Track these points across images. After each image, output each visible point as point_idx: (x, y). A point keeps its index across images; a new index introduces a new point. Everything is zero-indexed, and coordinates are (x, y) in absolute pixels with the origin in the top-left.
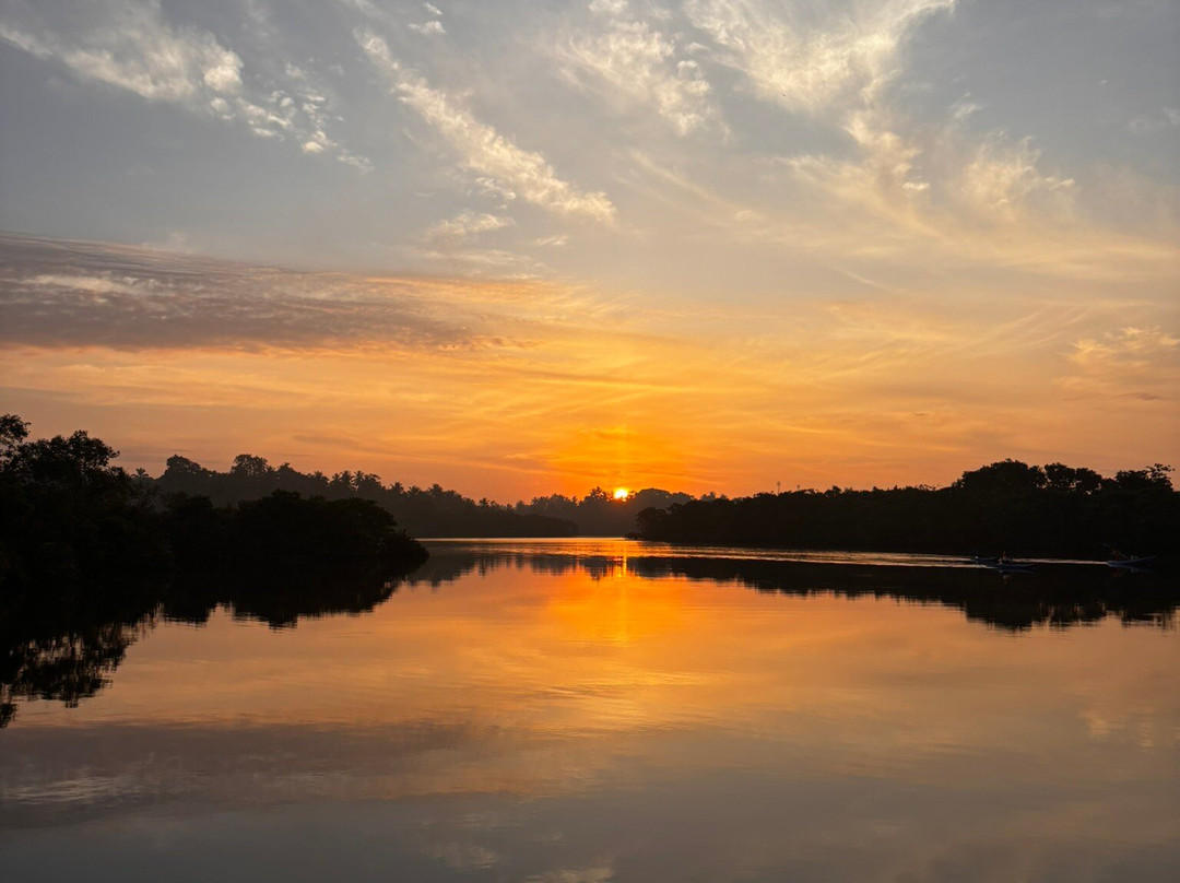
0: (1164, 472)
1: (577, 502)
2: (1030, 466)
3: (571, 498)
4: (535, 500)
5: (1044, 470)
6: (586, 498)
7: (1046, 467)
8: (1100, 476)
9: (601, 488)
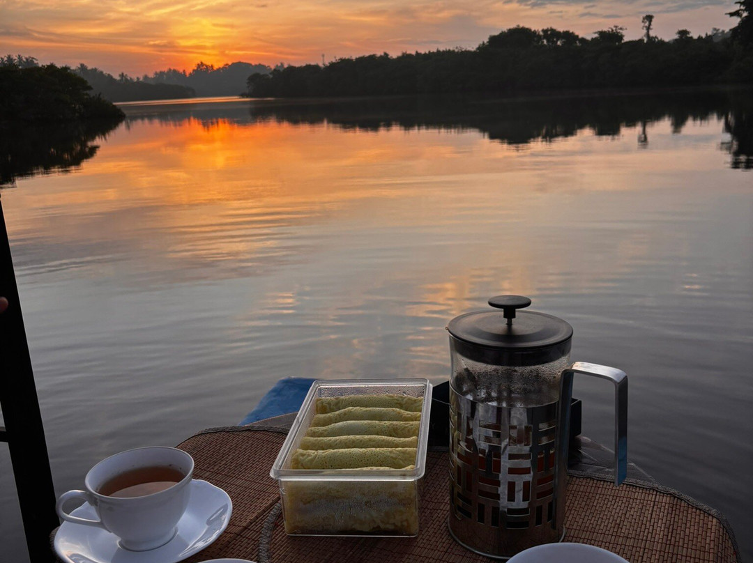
0: (621, 31)
1: (187, 74)
2: (533, 30)
3: (181, 71)
4: (156, 74)
5: (541, 33)
6: (194, 70)
7: (543, 31)
8: (577, 36)
9: (204, 62)
